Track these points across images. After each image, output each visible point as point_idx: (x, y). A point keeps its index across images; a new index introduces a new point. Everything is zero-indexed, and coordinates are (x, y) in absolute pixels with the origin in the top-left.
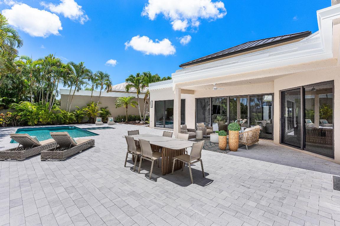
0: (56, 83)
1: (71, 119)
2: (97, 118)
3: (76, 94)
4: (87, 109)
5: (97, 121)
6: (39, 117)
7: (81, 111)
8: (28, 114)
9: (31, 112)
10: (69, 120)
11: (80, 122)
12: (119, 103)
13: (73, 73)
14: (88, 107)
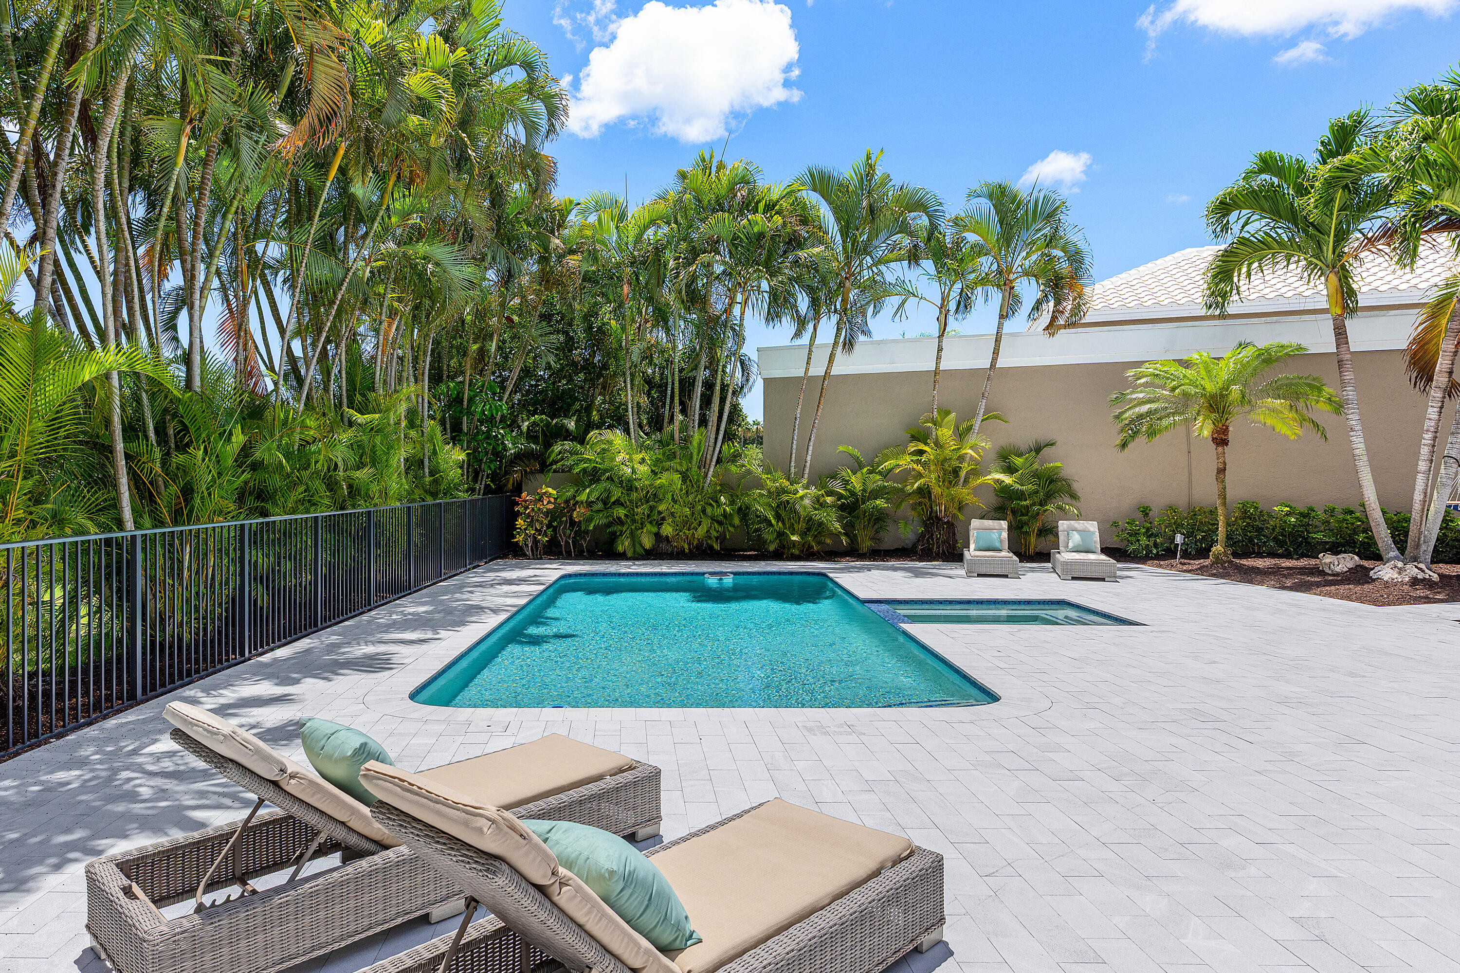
0: (737, 310)
1: (813, 527)
2: (975, 523)
3: (844, 365)
4: (905, 462)
5: (972, 546)
6: (660, 513)
7: (870, 472)
8: (617, 493)
9: (629, 486)
10: (803, 535)
11: (866, 544)
12: (1145, 408)
13: (819, 236)
14: (912, 447)
